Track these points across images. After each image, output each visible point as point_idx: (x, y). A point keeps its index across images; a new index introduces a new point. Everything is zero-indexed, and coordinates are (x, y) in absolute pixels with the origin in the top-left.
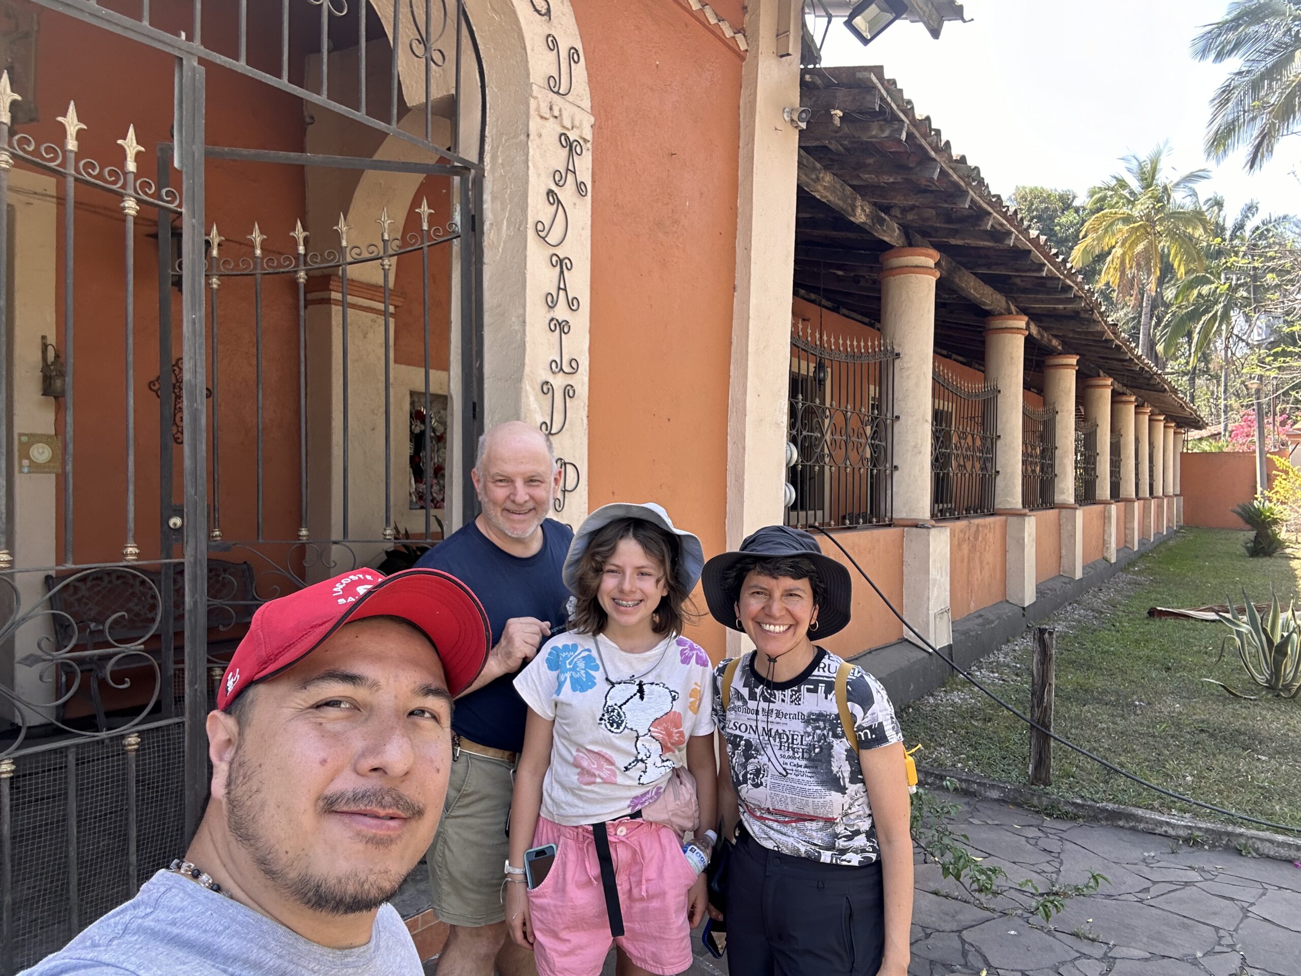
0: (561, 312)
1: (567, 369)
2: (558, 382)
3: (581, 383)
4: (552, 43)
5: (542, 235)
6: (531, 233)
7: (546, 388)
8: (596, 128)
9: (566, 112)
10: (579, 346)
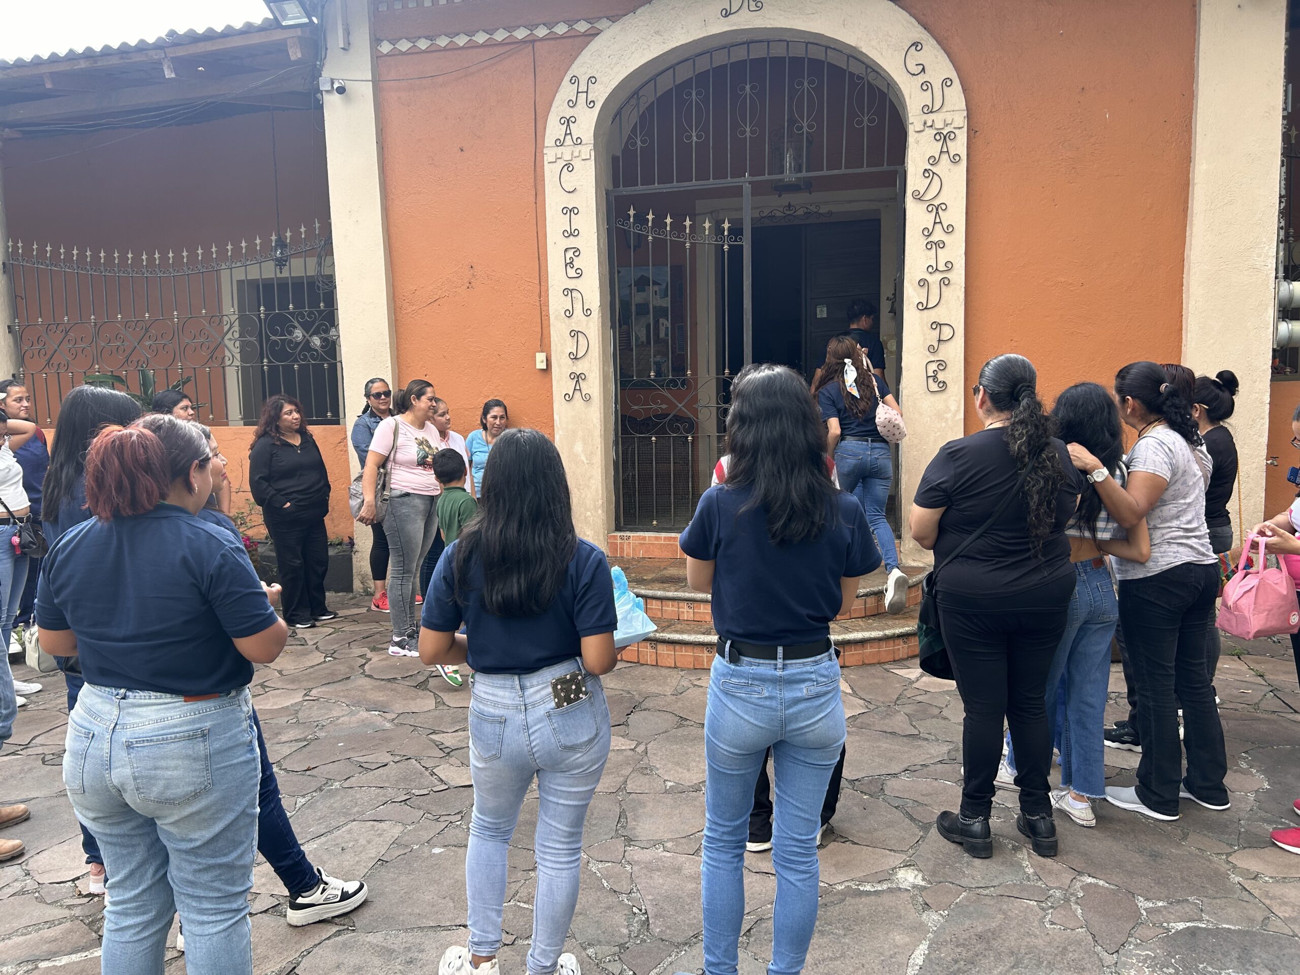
0: (938, 235)
1: (941, 267)
2: (934, 279)
3: (958, 276)
4: (926, 86)
5: (918, 198)
6: (910, 198)
8: (969, 117)
9: (938, 120)
10: (954, 253)
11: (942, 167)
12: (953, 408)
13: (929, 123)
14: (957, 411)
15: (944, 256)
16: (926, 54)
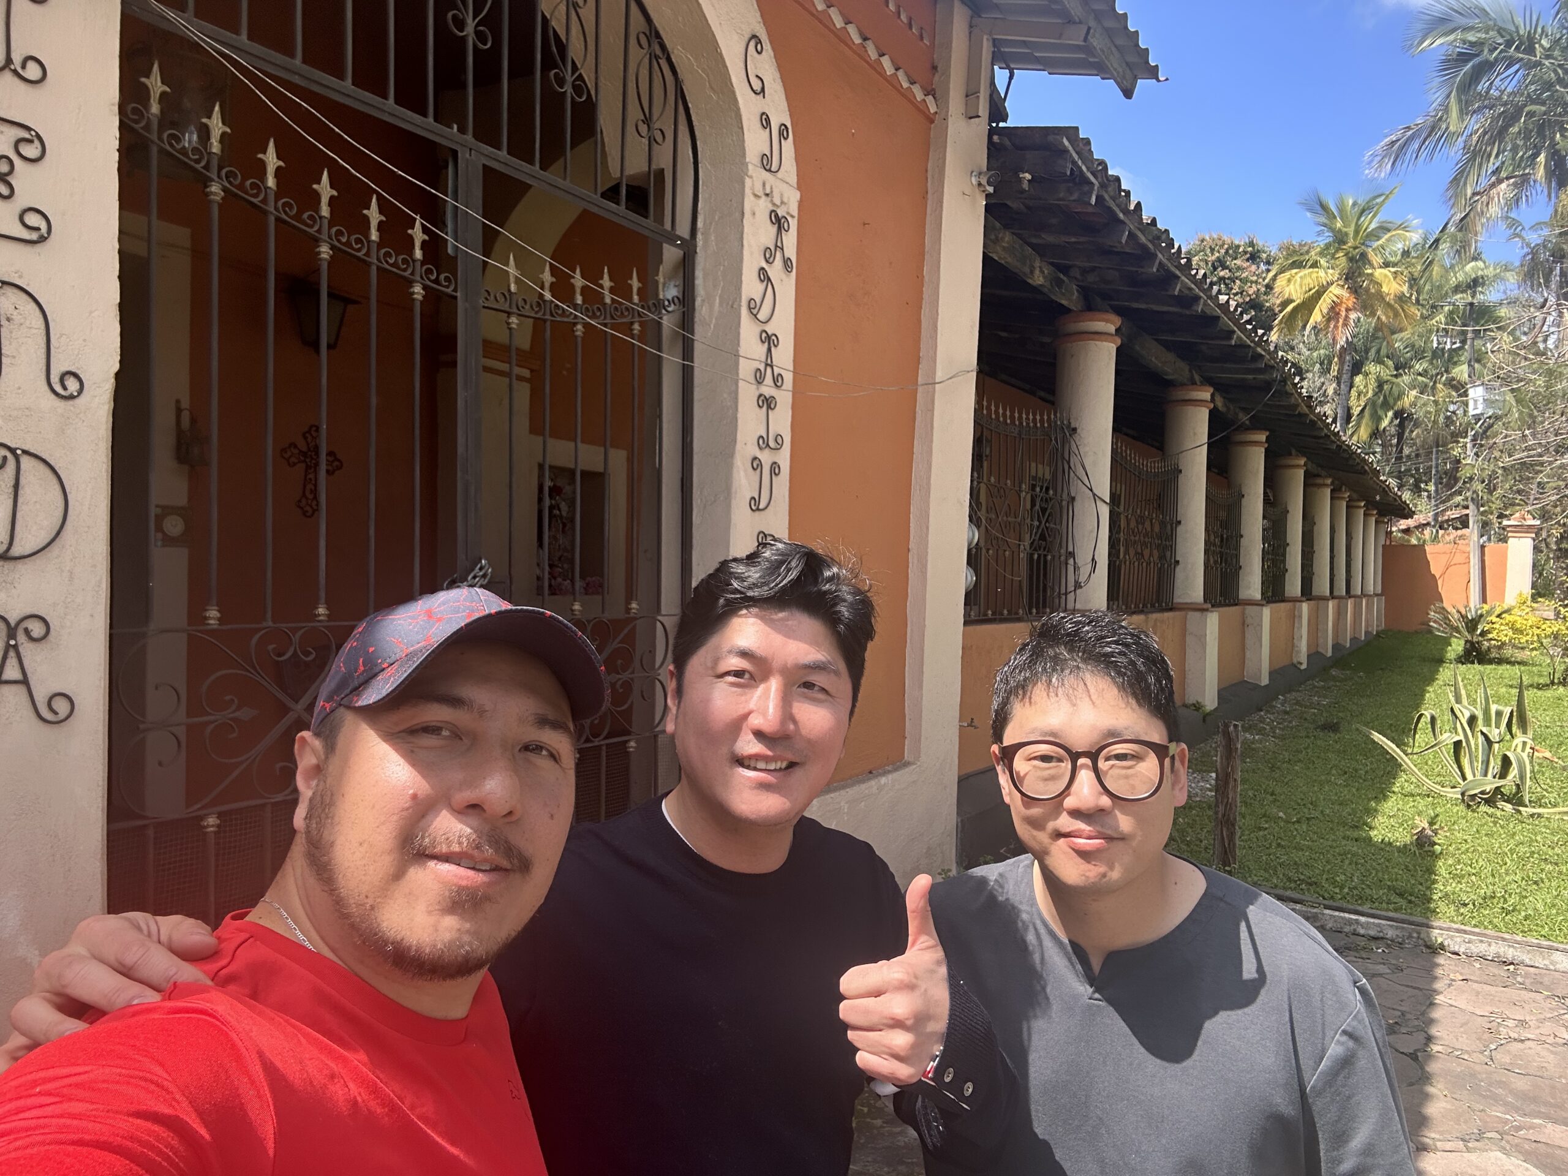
0: (768, 390)
1: (772, 444)
3: (784, 458)
4: (765, 121)
5: (753, 312)
6: (744, 311)
7: (756, 464)
8: (801, 204)
9: (776, 188)
10: (782, 421)
11: (776, 271)
15: (774, 422)
16: (765, 66)
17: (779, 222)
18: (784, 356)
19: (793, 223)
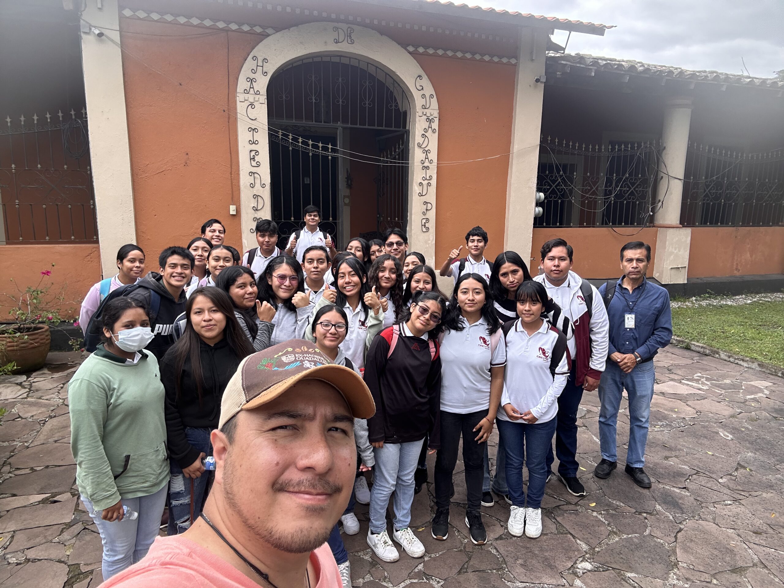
0: (426, 164)
1: (428, 178)
2: (425, 183)
3: (434, 182)
4: (424, 96)
5: (419, 146)
6: (416, 146)
7: (421, 184)
8: (439, 113)
9: (428, 112)
10: (433, 172)
11: (429, 134)
12: (431, 239)
13: (425, 113)
14: (433, 240)
15: (429, 173)
16: (426, 82)
17: (430, 121)
18: (433, 156)
19: (437, 120)
